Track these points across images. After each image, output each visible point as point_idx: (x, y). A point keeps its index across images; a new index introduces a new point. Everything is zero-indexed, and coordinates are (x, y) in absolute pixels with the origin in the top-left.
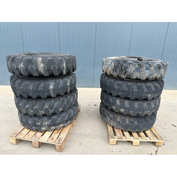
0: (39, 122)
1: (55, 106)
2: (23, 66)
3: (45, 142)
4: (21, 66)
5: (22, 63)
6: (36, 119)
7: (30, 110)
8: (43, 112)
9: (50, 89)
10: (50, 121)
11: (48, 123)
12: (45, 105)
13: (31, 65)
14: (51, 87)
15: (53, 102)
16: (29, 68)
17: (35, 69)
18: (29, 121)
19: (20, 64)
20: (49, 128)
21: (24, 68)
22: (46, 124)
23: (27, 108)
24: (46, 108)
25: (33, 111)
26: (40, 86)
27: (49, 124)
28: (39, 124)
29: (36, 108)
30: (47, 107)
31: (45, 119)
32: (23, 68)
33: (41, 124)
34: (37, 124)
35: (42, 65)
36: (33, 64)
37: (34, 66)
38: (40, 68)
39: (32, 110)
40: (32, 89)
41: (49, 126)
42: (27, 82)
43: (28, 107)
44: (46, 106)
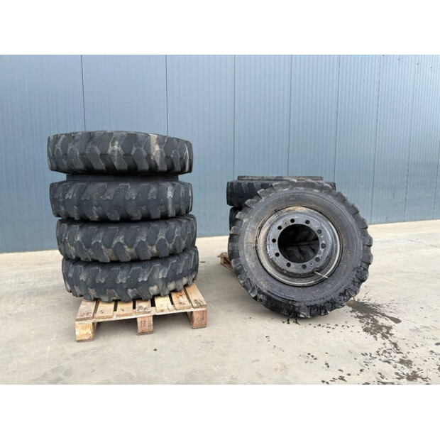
0: (144, 274)
1: (176, 235)
2: (120, 148)
3: (168, 313)
4: (116, 147)
5: (117, 143)
6: (138, 268)
7: (126, 247)
8: (155, 249)
9: (168, 197)
10: (167, 270)
11: (163, 274)
12: (160, 233)
13: (136, 146)
14: (170, 194)
15: (173, 226)
16: (133, 152)
17: (145, 154)
18: (119, 277)
19: (113, 145)
20: (164, 287)
21: (122, 152)
22: (161, 277)
23: (119, 243)
24: (161, 239)
25: (133, 250)
26: (151, 191)
27: (165, 277)
28: (146, 279)
29: (142, 242)
30: (164, 238)
31: (157, 265)
32: (119, 151)
33: (150, 279)
34: (140, 280)
35: (157, 148)
36: (139, 145)
37: (142, 149)
38: (154, 154)
39: (131, 247)
40: (134, 198)
41: (166, 281)
42: (124, 184)
43: (122, 241)
44: (161, 236)
